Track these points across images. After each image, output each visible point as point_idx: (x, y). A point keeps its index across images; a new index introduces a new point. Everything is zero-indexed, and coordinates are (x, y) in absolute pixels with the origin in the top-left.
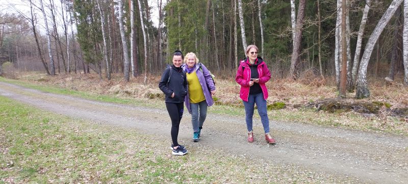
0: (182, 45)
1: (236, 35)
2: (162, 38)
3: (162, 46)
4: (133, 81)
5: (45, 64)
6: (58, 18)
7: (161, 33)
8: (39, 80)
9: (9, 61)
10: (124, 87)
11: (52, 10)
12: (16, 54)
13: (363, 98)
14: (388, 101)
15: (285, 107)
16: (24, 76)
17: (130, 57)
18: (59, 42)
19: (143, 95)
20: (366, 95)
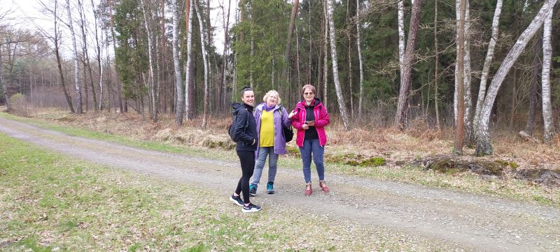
0: (254, 79)
1: (326, 69)
2: (227, 69)
3: (227, 79)
4: (187, 125)
5: (69, 98)
6: (90, 38)
7: (227, 62)
8: (60, 120)
9: (19, 92)
10: (176, 132)
11: (82, 27)
12: (29, 83)
13: (483, 156)
14: (515, 160)
15: (385, 164)
16: (39, 113)
17: (184, 93)
18: (90, 70)
19: (201, 143)
20: (488, 152)
